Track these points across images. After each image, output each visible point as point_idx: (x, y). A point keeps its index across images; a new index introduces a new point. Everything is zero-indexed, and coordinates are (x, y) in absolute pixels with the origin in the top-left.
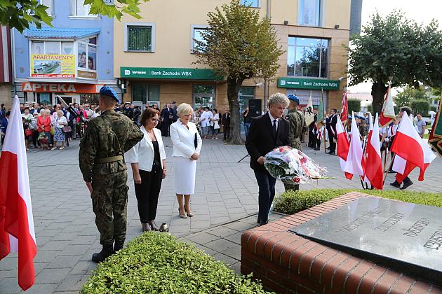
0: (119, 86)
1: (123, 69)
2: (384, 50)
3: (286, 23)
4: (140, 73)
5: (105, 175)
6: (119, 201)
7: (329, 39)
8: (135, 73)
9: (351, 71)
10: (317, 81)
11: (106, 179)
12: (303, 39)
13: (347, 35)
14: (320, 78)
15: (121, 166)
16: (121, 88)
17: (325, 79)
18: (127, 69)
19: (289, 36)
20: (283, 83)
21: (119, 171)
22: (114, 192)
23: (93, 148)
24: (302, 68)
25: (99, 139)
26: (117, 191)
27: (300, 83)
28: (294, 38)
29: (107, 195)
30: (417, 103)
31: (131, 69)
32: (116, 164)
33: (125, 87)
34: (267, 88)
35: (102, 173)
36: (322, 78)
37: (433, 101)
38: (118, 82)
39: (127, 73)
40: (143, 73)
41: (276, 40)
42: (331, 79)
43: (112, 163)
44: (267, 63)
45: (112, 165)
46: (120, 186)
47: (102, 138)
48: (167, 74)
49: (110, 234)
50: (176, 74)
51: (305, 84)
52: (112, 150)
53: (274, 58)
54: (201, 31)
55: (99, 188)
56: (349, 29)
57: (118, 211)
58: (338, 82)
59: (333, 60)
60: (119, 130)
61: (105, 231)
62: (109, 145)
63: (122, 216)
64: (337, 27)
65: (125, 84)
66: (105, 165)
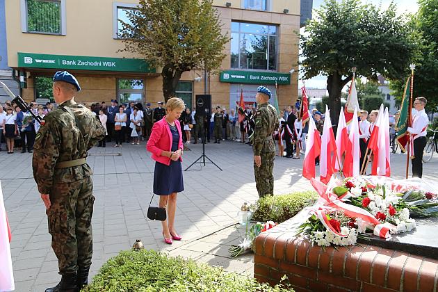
0: (17, 79)
1: (21, 56)
2: (341, 38)
3: (228, 5)
4: (47, 61)
5: (69, 183)
6: (84, 215)
7: (278, 25)
8: (40, 61)
9: (304, 63)
10: (264, 74)
11: (70, 188)
12: (248, 25)
13: (297, 21)
14: (268, 71)
15: (87, 171)
16: (19, 81)
17: (273, 71)
18: (28, 55)
19: (233, 21)
20: (226, 76)
21: (85, 176)
22: (77, 205)
23: (55, 148)
24: (248, 59)
25: (62, 138)
26: (81, 203)
27: (246, 77)
28: (238, 24)
29: (71, 209)
30: (371, 99)
31: (34, 56)
32: (81, 169)
33: (25, 79)
34: (207, 82)
35: (65, 180)
36: (270, 71)
37: (386, 97)
38: (14, 73)
39: (28, 61)
40: (50, 61)
41: (220, 25)
42: (281, 72)
43: (76, 167)
44: (211, 53)
45: (77, 171)
46: (86, 196)
47: (66, 135)
48: (83, 64)
49: (73, 259)
50: (96, 64)
51: (252, 77)
52: (77, 151)
53: (219, 46)
54: (129, 11)
55: (60, 201)
56: (299, 14)
57: (83, 229)
58: (289, 75)
59: (282, 49)
60: (84, 126)
61: (67, 256)
62: (74, 145)
63: (88, 235)
64: (286, 12)
65: (25, 75)
66: (68, 170)
